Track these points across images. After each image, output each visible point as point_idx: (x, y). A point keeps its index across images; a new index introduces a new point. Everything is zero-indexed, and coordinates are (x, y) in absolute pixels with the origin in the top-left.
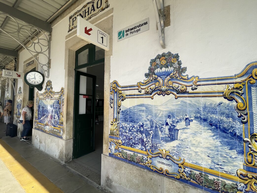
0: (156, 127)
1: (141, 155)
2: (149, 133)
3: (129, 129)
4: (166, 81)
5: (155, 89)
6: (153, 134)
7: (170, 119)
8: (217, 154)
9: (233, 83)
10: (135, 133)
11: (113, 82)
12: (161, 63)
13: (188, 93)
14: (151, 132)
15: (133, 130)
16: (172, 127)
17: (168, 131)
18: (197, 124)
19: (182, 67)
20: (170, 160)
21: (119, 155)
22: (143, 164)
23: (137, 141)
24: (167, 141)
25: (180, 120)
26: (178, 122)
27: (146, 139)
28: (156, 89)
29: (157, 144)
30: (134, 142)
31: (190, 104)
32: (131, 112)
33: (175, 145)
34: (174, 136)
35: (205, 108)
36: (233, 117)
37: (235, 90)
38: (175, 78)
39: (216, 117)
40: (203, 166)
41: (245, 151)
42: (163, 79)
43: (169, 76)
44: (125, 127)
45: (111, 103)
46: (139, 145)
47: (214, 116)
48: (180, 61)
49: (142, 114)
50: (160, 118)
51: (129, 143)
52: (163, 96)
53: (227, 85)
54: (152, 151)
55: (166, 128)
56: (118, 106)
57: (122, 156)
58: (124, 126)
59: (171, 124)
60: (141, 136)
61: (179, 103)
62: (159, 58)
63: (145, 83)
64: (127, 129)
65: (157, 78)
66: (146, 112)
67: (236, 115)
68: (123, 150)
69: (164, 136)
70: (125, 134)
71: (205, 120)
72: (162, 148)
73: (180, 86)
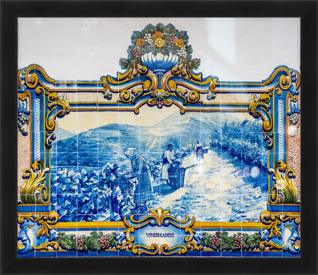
0: (144, 169)
1: (110, 232)
2: (129, 183)
3: (81, 181)
4: (164, 79)
5: (143, 94)
6: (137, 183)
7: (171, 151)
8: (240, 198)
9: (260, 93)
10: (95, 189)
11: (27, 68)
12: (156, 44)
13: (202, 104)
14: (134, 180)
15: (91, 183)
16: (174, 166)
17: (167, 174)
18: (214, 157)
19: (193, 58)
20: (170, 225)
21: (50, 248)
22: (117, 249)
23: (100, 205)
24: (164, 193)
25: (189, 151)
26: (184, 155)
27: (122, 196)
28: (145, 94)
29: (145, 202)
30: (93, 208)
31: (204, 123)
32: (85, 143)
33: (179, 197)
34: (178, 181)
35: (225, 129)
36: (258, 142)
37: (262, 103)
38: (180, 76)
39: (239, 142)
40: (221, 220)
41: (269, 186)
42: (158, 75)
43: (170, 71)
44: (69, 180)
45: (23, 124)
46: (105, 211)
47: (237, 142)
48: (190, 45)
49: (112, 147)
50: (152, 150)
51: (79, 212)
52: (158, 107)
53: (253, 95)
54: (136, 218)
55: (164, 169)
56: (47, 130)
57: (60, 248)
58: (65, 176)
59: (172, 160)
60: (111, 191)
61: (187, 121)
62: (152, 33)
63: (120, 80)
64: (74, 183)
65: (148, 71)
66: (124, 141)
67: (261, 138)
68: (62, 232)
69: (160, 184)
70: (68, 195)
71: (225, 148)
72: (156, 207)
73: (189, 91)
